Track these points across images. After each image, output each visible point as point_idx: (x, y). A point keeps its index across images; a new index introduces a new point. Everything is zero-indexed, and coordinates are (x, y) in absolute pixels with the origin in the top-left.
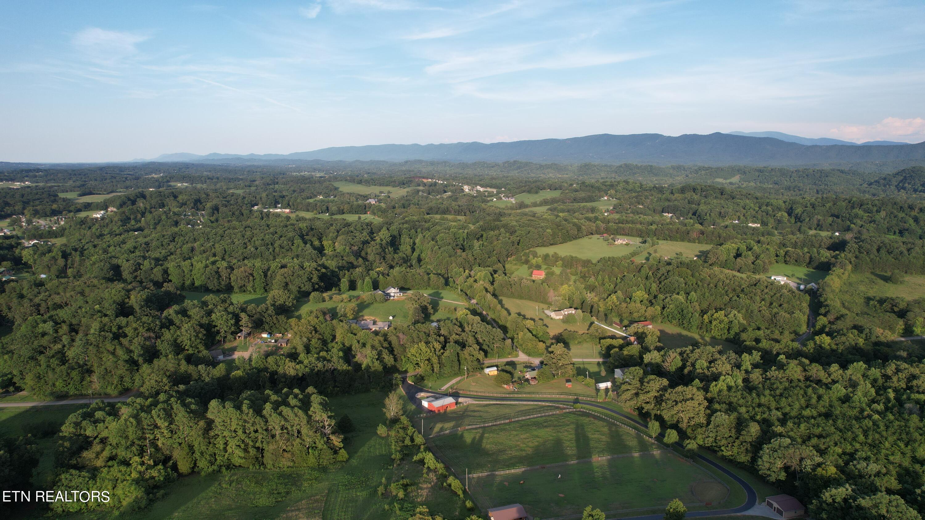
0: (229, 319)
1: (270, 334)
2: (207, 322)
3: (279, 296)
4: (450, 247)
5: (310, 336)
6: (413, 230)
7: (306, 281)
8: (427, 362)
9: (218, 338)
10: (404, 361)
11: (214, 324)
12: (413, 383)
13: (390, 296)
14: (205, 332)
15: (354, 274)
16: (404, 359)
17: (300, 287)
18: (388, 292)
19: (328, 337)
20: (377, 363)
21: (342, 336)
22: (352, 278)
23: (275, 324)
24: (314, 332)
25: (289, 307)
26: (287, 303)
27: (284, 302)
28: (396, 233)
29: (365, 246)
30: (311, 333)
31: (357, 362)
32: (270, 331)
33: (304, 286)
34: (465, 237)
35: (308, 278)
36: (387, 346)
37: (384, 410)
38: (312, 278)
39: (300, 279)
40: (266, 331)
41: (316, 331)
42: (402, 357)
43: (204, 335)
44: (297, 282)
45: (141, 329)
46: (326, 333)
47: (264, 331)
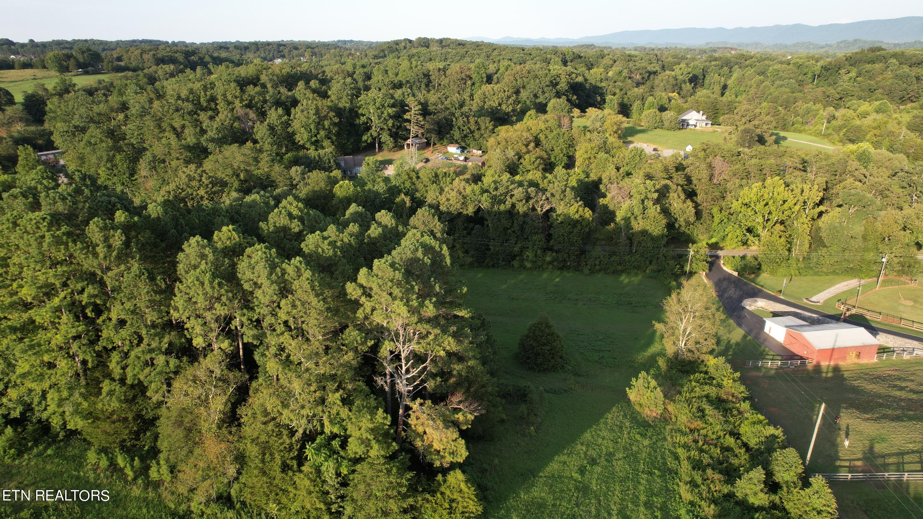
0: (386, 105)
1: (463, 149)
2: (347, 105)
3: (492, 93)
4: (793, 81)
5: (524, 150)
6: (726, 68)
7: (547, 86)
8: (779, 227)
9: (365, 138)
10: (717, 220)
11: (360, 111)
12: (736, 274)
13: (688, 125)
14: (336, 120)
15: (629, 93)
16: (717, 217)
17: (536, 96)
18: (684, 118)
19: (558, 155)
20: (654, 210)
21: (585, 156)
22: (626, 100)
23: (472, 132)
24: (532, 145)
25: (508, 114)
26: (504, 107)
27: (500, 105)
28: (698, 72)
29: (652, 77)
30: (527, 146)
31: (606, 207)
32: (463, 144)
33: (543, 92)
34: (817, 73)
35: (551, 82)
36: (682, 181)
37: (659, 327)
38: (557, 84)
39: (538, 81)
40: (457, 142)
41: (538, 143)
42: (715, 210)
43: (335, 124)
44: (532, 86)
45: (237, 103)
46: (557, 150)
47: (452, 141)
